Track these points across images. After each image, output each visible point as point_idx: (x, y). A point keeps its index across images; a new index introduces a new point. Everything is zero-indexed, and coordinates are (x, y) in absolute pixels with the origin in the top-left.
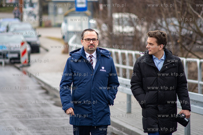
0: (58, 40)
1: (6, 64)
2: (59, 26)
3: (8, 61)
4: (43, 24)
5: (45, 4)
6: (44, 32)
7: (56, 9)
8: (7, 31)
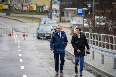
0: (69, 28)
1: (44, 39)
2: (69, 22)
3: (45, 38)
4: (62, 21)
5: (62, 11)
6: (62, 25)
7: (68, 14)
8: (45, 24)
